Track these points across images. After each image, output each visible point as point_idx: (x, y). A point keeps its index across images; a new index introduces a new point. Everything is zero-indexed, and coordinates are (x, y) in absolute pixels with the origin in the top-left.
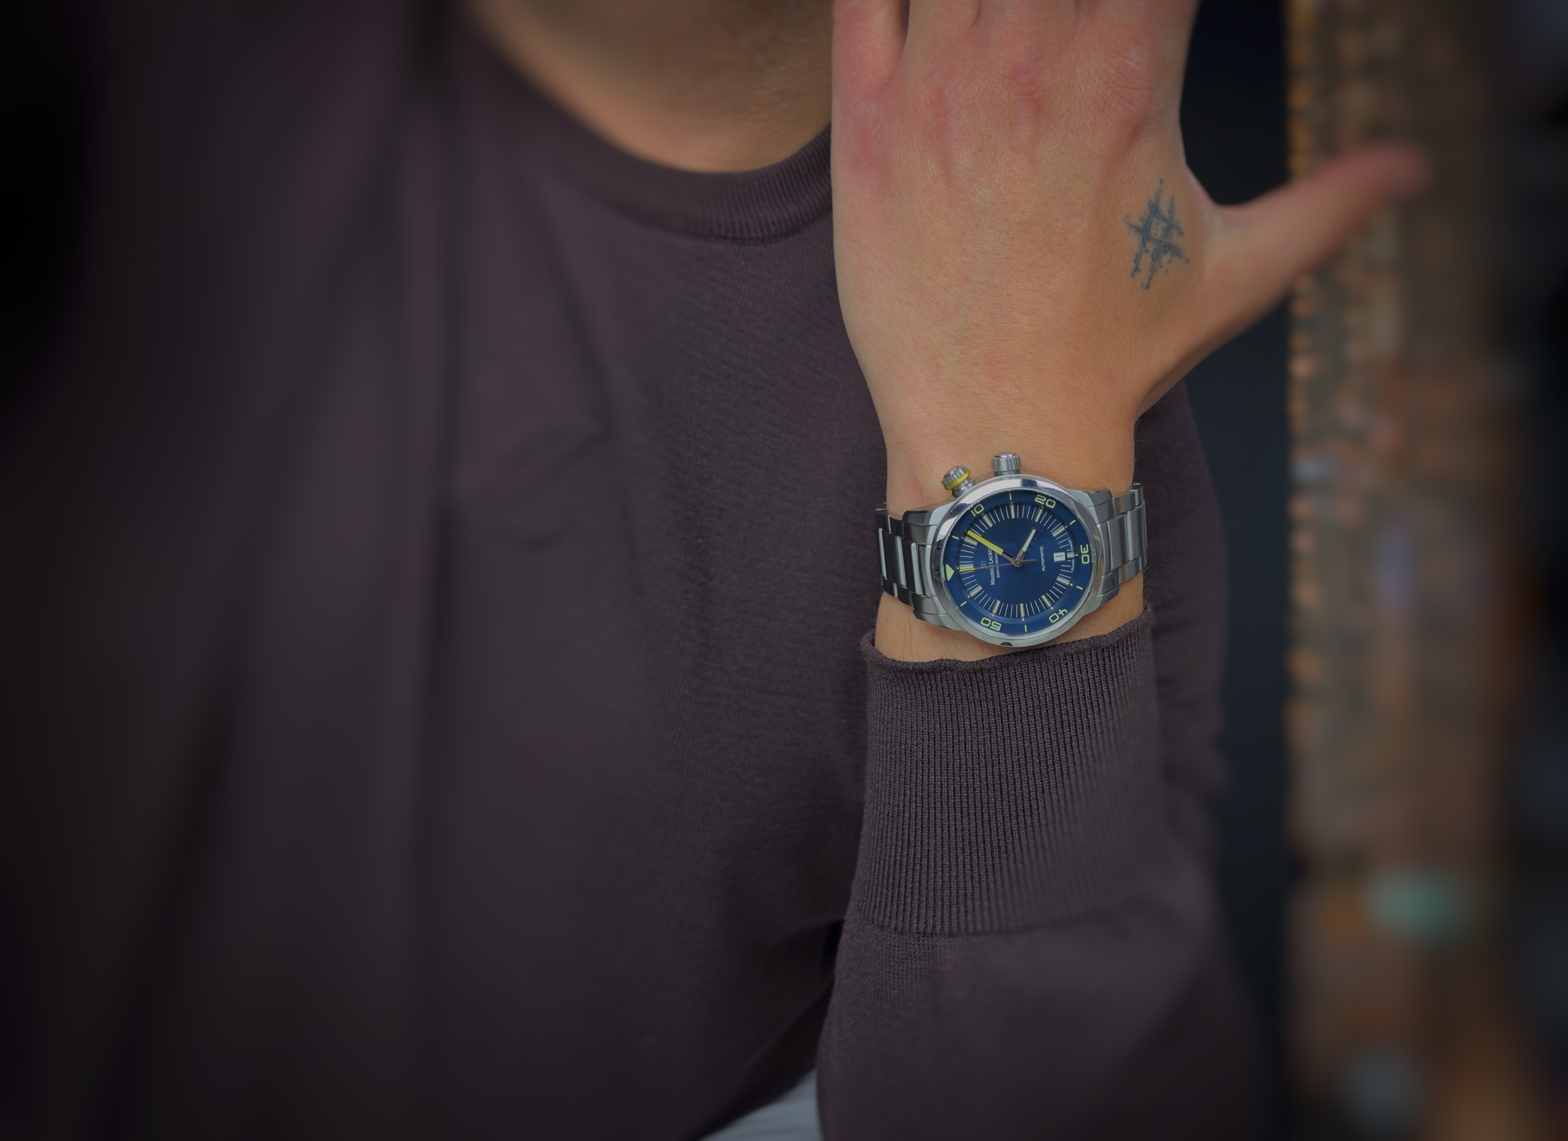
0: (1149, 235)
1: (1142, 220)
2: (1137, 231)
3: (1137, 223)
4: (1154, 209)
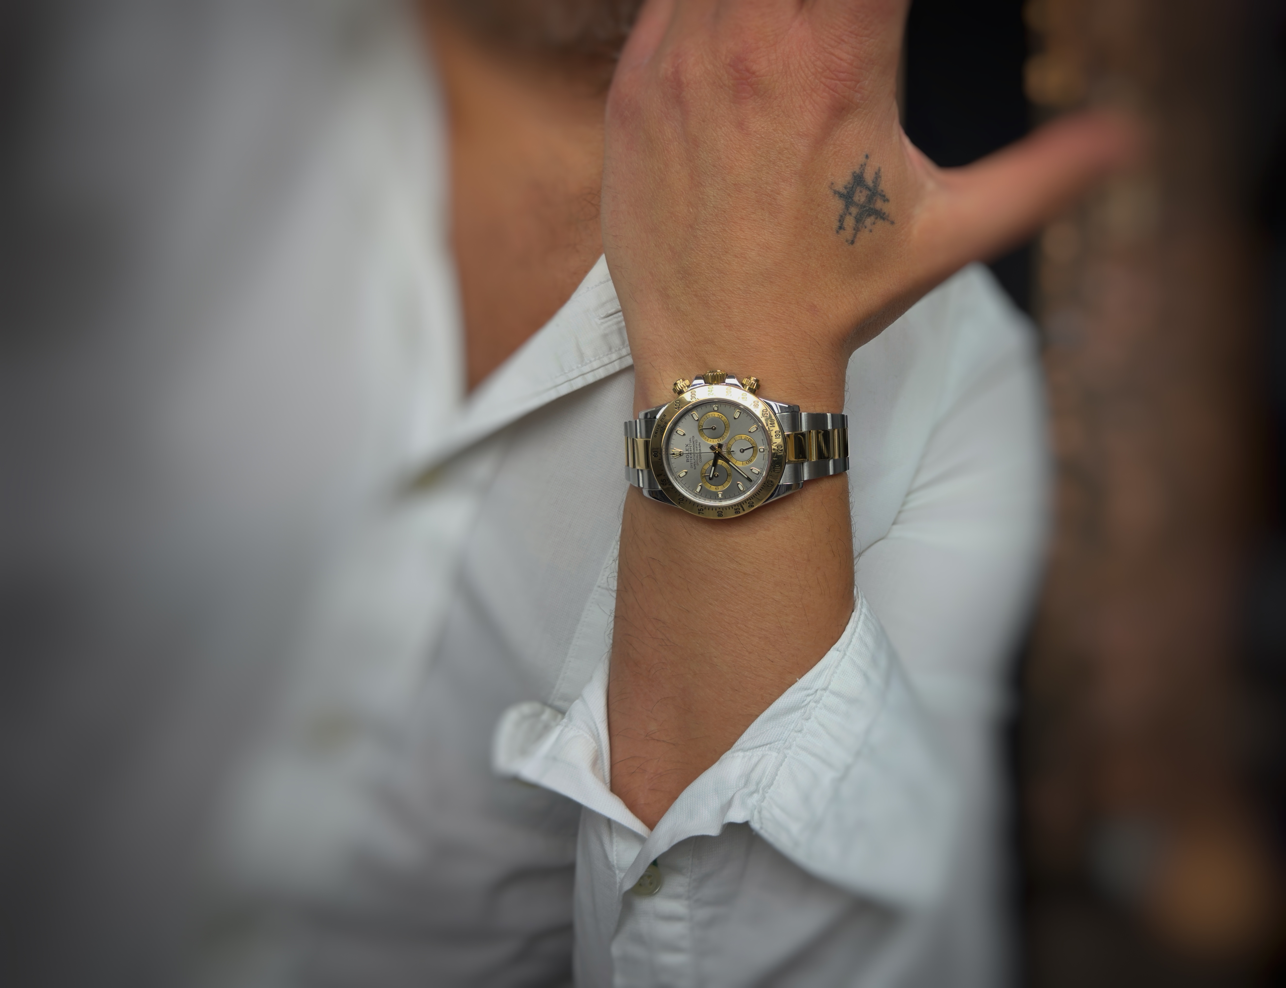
0: (852, 200)
1: (846, 188)
2: (841, 197)
3: (841, 190)
4: (858, 179)
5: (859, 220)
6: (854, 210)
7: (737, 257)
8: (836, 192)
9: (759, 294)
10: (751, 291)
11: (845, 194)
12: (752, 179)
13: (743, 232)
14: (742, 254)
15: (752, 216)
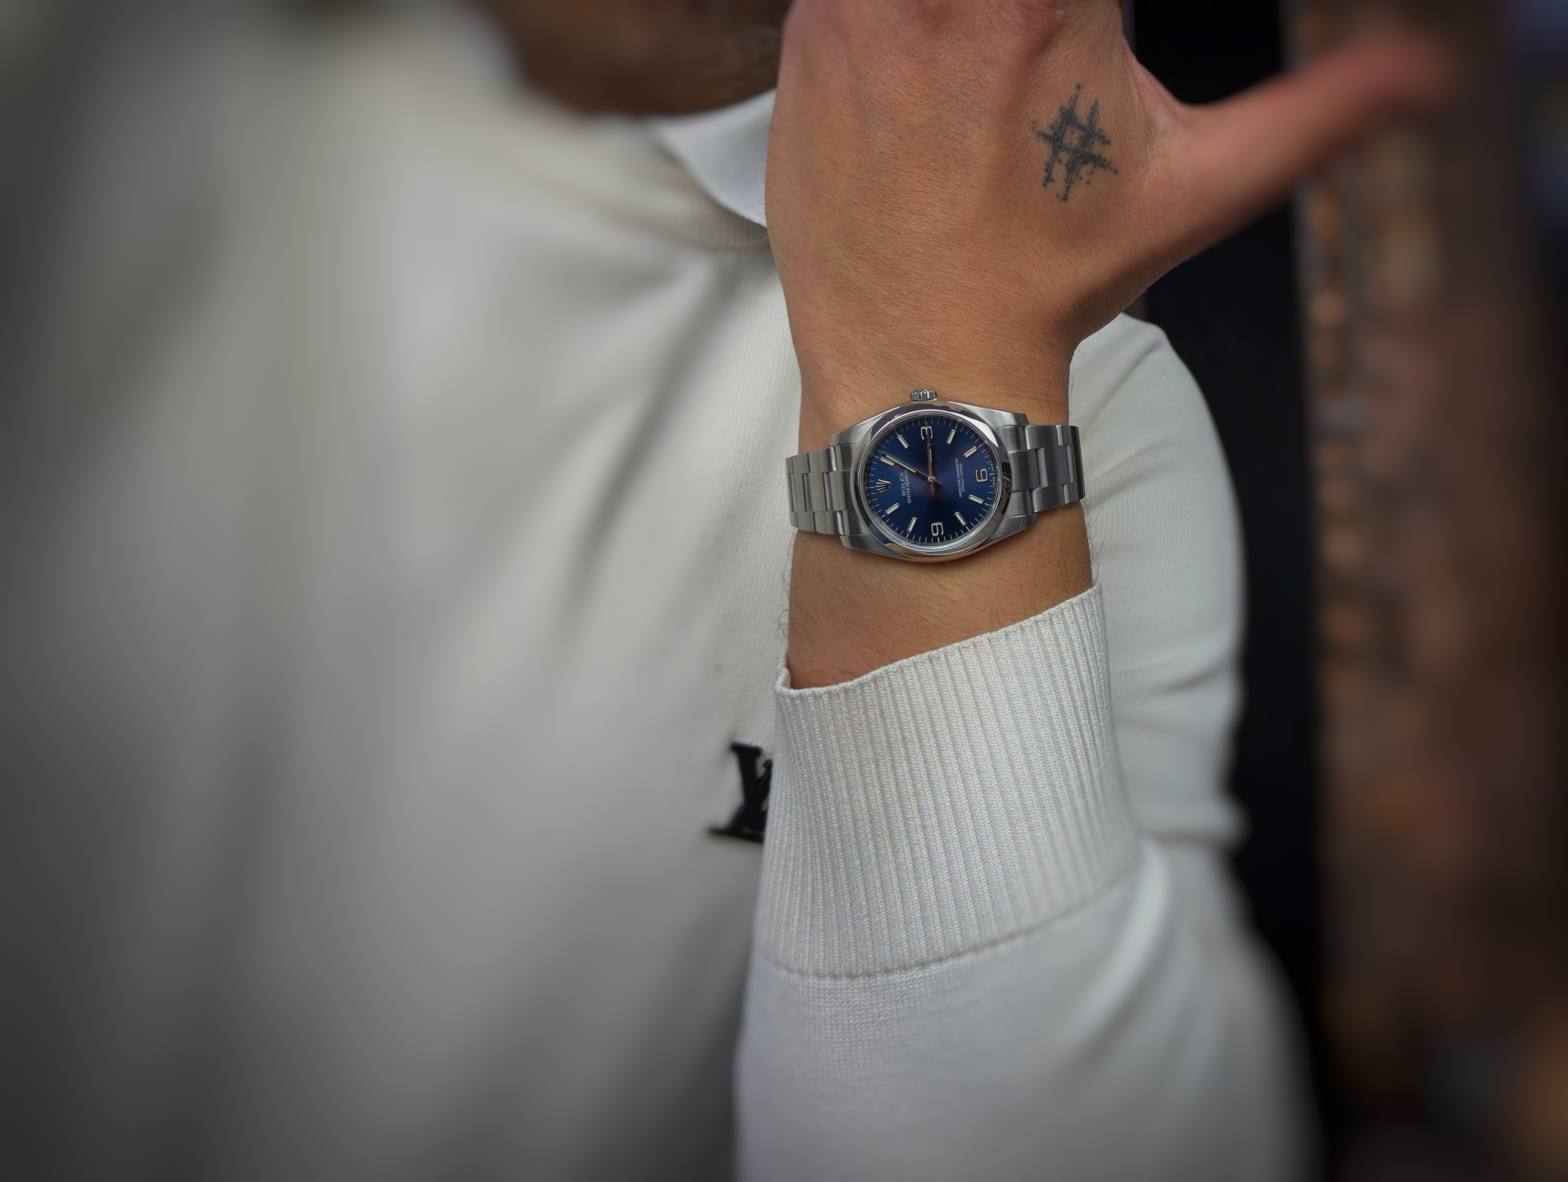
2: (1046, 139)
4: (1068, 117)
5: (1071, 169)
8: (1039, 134)
11: (1052, 136)
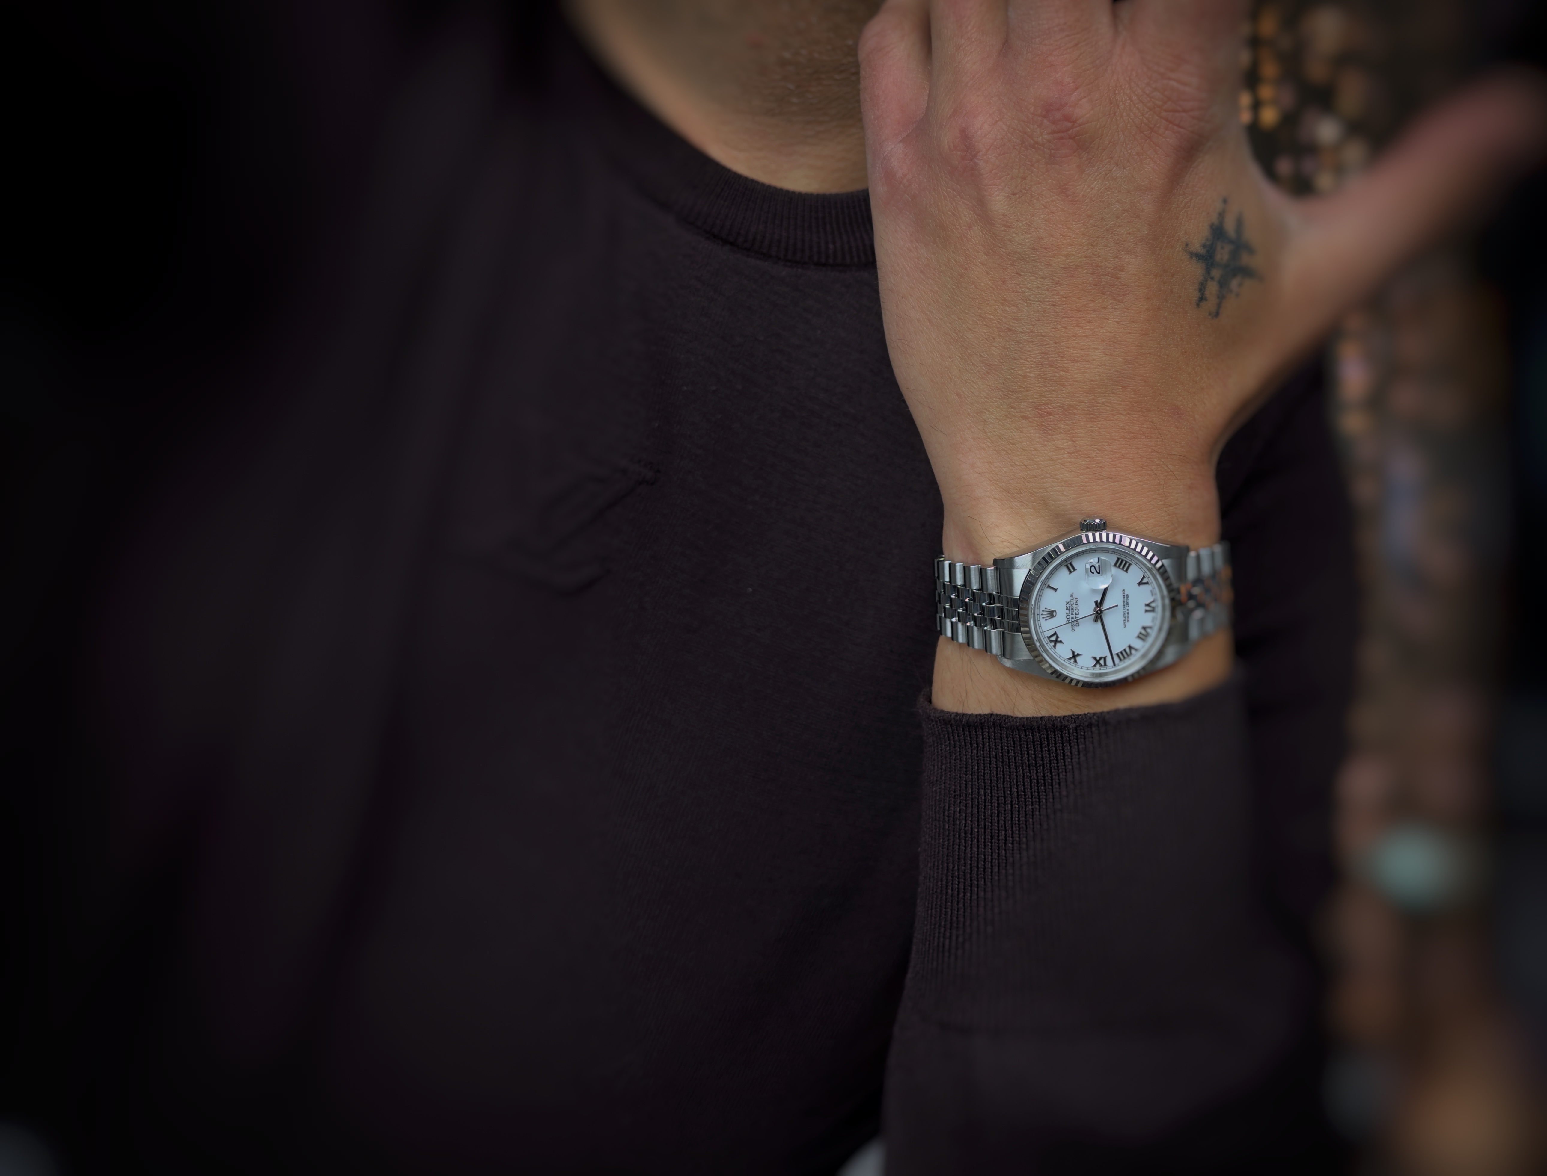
0: (1214, 260)
2: (1199, 259)
3: (1199, 251)
4: (1218, 232)
5: (1223, 284)
6: (1216, 273)
7: (1077, 362)
8: (1192, 255)
9: (1108, 404)
10: (1100, 403)
11: (1204, 254)
12: (1085, 257)
13: (1082, 327)
14: (1083, 356)
15: (1090, 305)
